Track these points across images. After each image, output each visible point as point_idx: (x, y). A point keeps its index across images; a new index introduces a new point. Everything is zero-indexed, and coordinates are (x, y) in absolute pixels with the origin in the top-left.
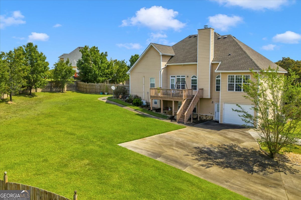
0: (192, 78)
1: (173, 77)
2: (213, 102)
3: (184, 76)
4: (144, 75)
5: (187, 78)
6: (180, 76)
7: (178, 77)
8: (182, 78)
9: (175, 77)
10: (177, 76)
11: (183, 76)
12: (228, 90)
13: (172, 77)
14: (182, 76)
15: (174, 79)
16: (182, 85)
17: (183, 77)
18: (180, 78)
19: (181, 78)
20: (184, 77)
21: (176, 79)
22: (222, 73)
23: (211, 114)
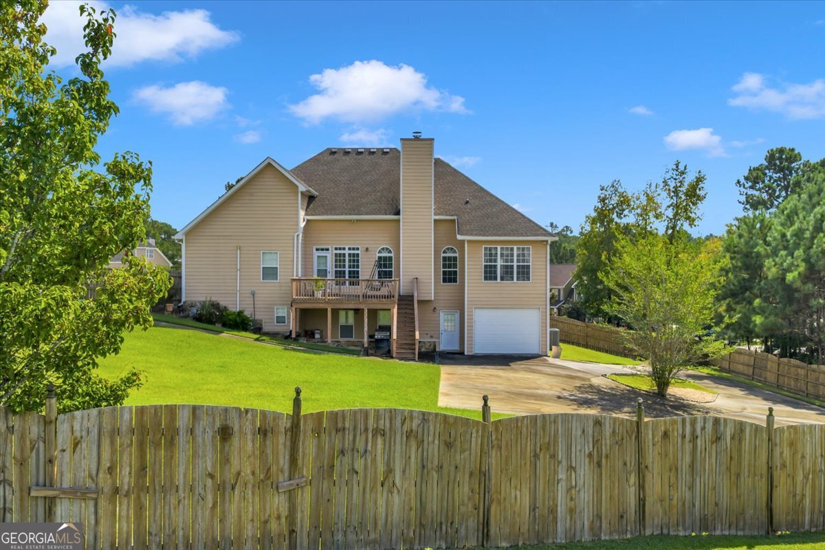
0: (380, 252)
1: (322, 250)
2: (435, 308)
3: (358, 249)
4: (240, 245)
5: (364, 253)
6: (344, 249)
7: (338, 252)
8: (350, 255)
9: (327, 250)
10: (336, 249)
11: (354, 249)
12: (485, 280)
13: (317, 250)
14: (350, 249)
15: (326, 257)
16: (350, 271)
17: (352, 252)
18: (344, 255)
19: (347, 252)
20: (356, 252)
21: (332, 255)
22: (469, 242)
23: (431, 337)
